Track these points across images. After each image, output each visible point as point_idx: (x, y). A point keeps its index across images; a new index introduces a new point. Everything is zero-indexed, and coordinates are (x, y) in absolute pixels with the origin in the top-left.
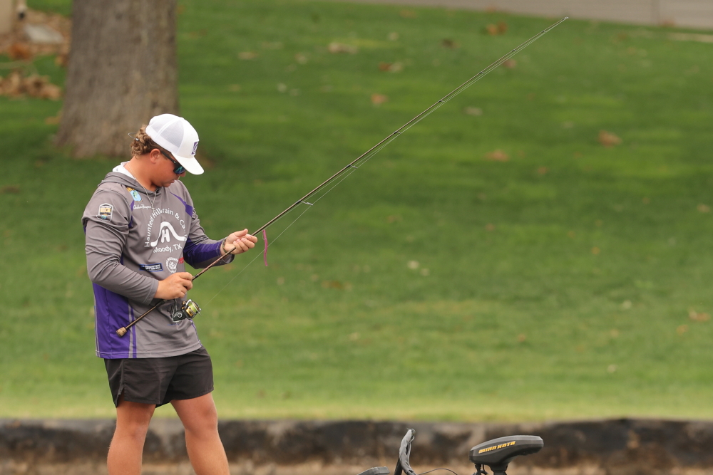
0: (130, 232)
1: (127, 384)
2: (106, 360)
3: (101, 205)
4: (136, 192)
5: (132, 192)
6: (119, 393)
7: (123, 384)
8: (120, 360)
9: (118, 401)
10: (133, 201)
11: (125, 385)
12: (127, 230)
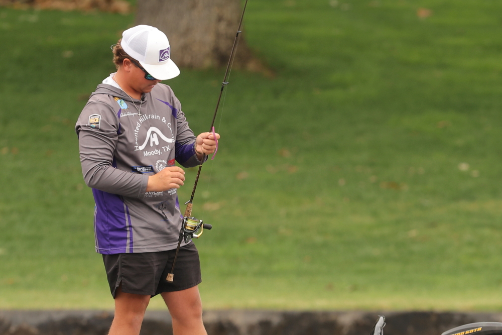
0: (119, 138)
1: (124, 276)
2: (104, 255)
3: (91, 117)
4: (123, 101)
5: (119, 101)
6: (117, 285)
7: (121, 276)
8: (117, 255)
9: (116, 293)
10: (120, 109)
11: (123, 278)
12: (116, 136)
